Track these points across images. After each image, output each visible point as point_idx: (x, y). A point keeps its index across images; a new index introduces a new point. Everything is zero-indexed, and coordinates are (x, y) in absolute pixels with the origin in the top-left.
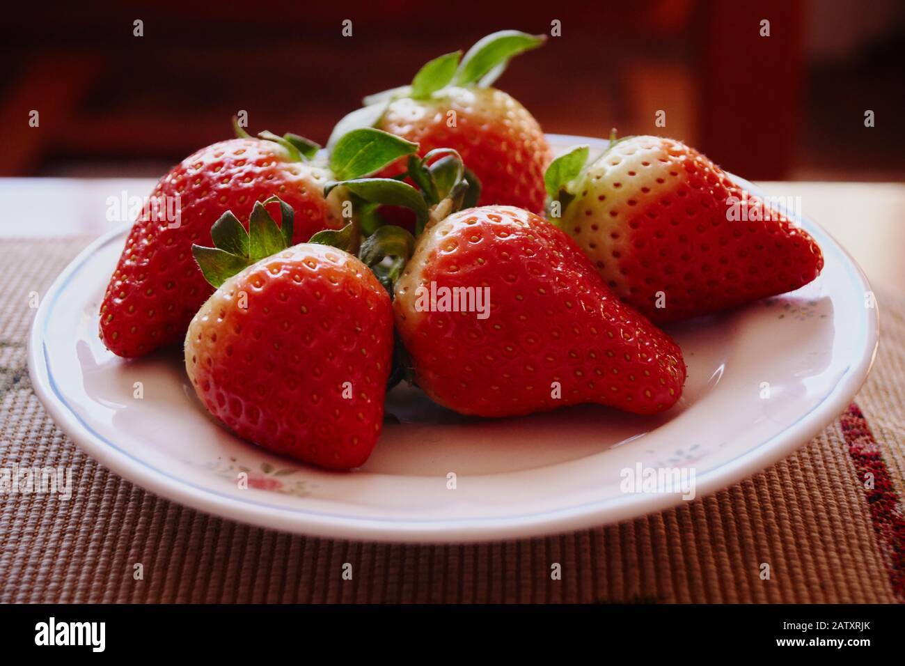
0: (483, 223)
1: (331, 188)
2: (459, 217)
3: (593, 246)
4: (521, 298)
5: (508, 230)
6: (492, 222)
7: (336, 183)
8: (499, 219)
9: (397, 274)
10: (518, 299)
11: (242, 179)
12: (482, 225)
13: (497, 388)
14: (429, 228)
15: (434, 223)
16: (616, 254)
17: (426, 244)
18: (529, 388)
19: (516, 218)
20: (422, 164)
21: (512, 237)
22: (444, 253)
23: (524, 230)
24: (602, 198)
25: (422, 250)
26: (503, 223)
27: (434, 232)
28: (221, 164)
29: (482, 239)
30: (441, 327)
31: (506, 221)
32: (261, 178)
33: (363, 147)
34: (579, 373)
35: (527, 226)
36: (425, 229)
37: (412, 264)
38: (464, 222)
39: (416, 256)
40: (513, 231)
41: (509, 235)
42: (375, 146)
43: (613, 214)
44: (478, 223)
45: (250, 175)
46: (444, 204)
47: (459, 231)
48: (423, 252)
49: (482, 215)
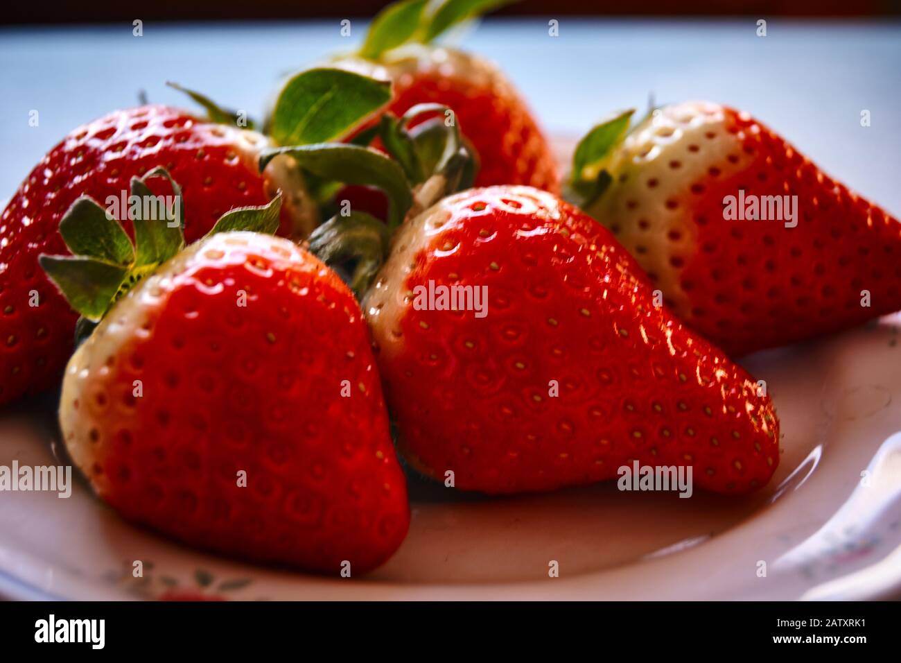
0: (496, 211)
1: (270, 158)
2: (459, 200)
3: (641, 250)
4: (555, 323)
5: (533, 221)
6: (509, 209)
7: (277, 150)
8: (519, 206)
9: (365, 284)
10: (551, 324)
11: (142, 145)
12: (494, 214)
13: (515, 455)
14: (412, 217)
15: (419, 210)
16: (676, 261)
17: (410, 240)
18: (564, 456)
19: (542, 205)
20: (399, 126)
21: (539, 231)
22: (439, 254)
23: (553, 221)
24: (653, 183)
25: (403, 249)
26: (523, 211)
27: (422, 223)
28: (112, 131)
29: (495, 234)
30: (435, 364)
31: (528, 208)
32: (171, 141)
33: (316, 101)
34: (638, 435)
35: (557, 216)
36: (407, 219)
37: (389, 269)
38: (468, 207)
39: (395, 257)
40: (540, 222)
41: (533, 228)
42: (333, 99)
43: (671, 204)
44: (487, 211)
45: (153, 140)
46: (432, 184)
47: (459, 222)
48: (406, 252)
49: (494, 197)
